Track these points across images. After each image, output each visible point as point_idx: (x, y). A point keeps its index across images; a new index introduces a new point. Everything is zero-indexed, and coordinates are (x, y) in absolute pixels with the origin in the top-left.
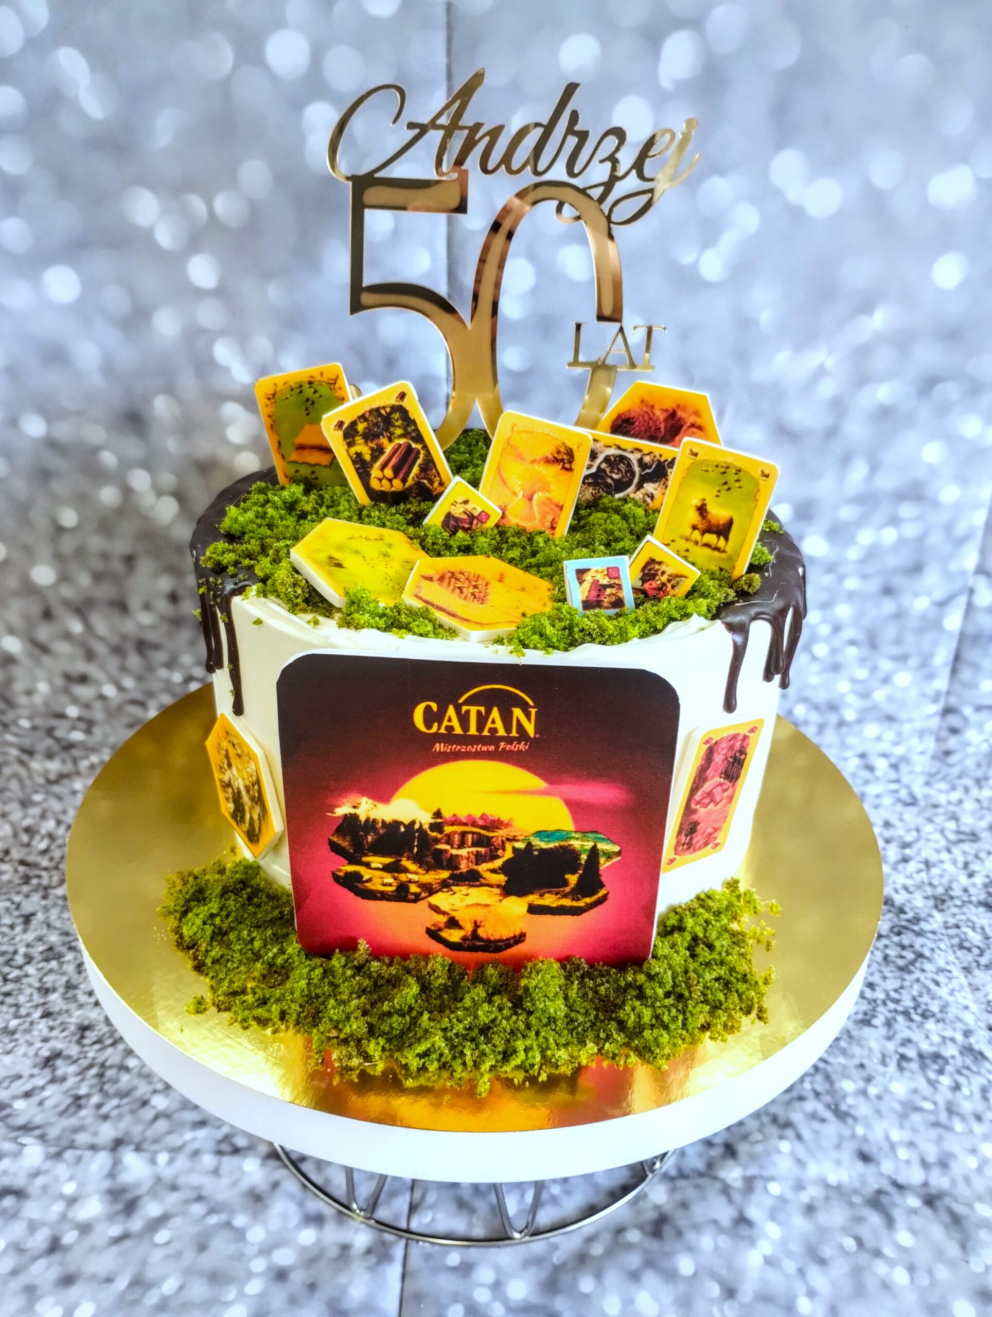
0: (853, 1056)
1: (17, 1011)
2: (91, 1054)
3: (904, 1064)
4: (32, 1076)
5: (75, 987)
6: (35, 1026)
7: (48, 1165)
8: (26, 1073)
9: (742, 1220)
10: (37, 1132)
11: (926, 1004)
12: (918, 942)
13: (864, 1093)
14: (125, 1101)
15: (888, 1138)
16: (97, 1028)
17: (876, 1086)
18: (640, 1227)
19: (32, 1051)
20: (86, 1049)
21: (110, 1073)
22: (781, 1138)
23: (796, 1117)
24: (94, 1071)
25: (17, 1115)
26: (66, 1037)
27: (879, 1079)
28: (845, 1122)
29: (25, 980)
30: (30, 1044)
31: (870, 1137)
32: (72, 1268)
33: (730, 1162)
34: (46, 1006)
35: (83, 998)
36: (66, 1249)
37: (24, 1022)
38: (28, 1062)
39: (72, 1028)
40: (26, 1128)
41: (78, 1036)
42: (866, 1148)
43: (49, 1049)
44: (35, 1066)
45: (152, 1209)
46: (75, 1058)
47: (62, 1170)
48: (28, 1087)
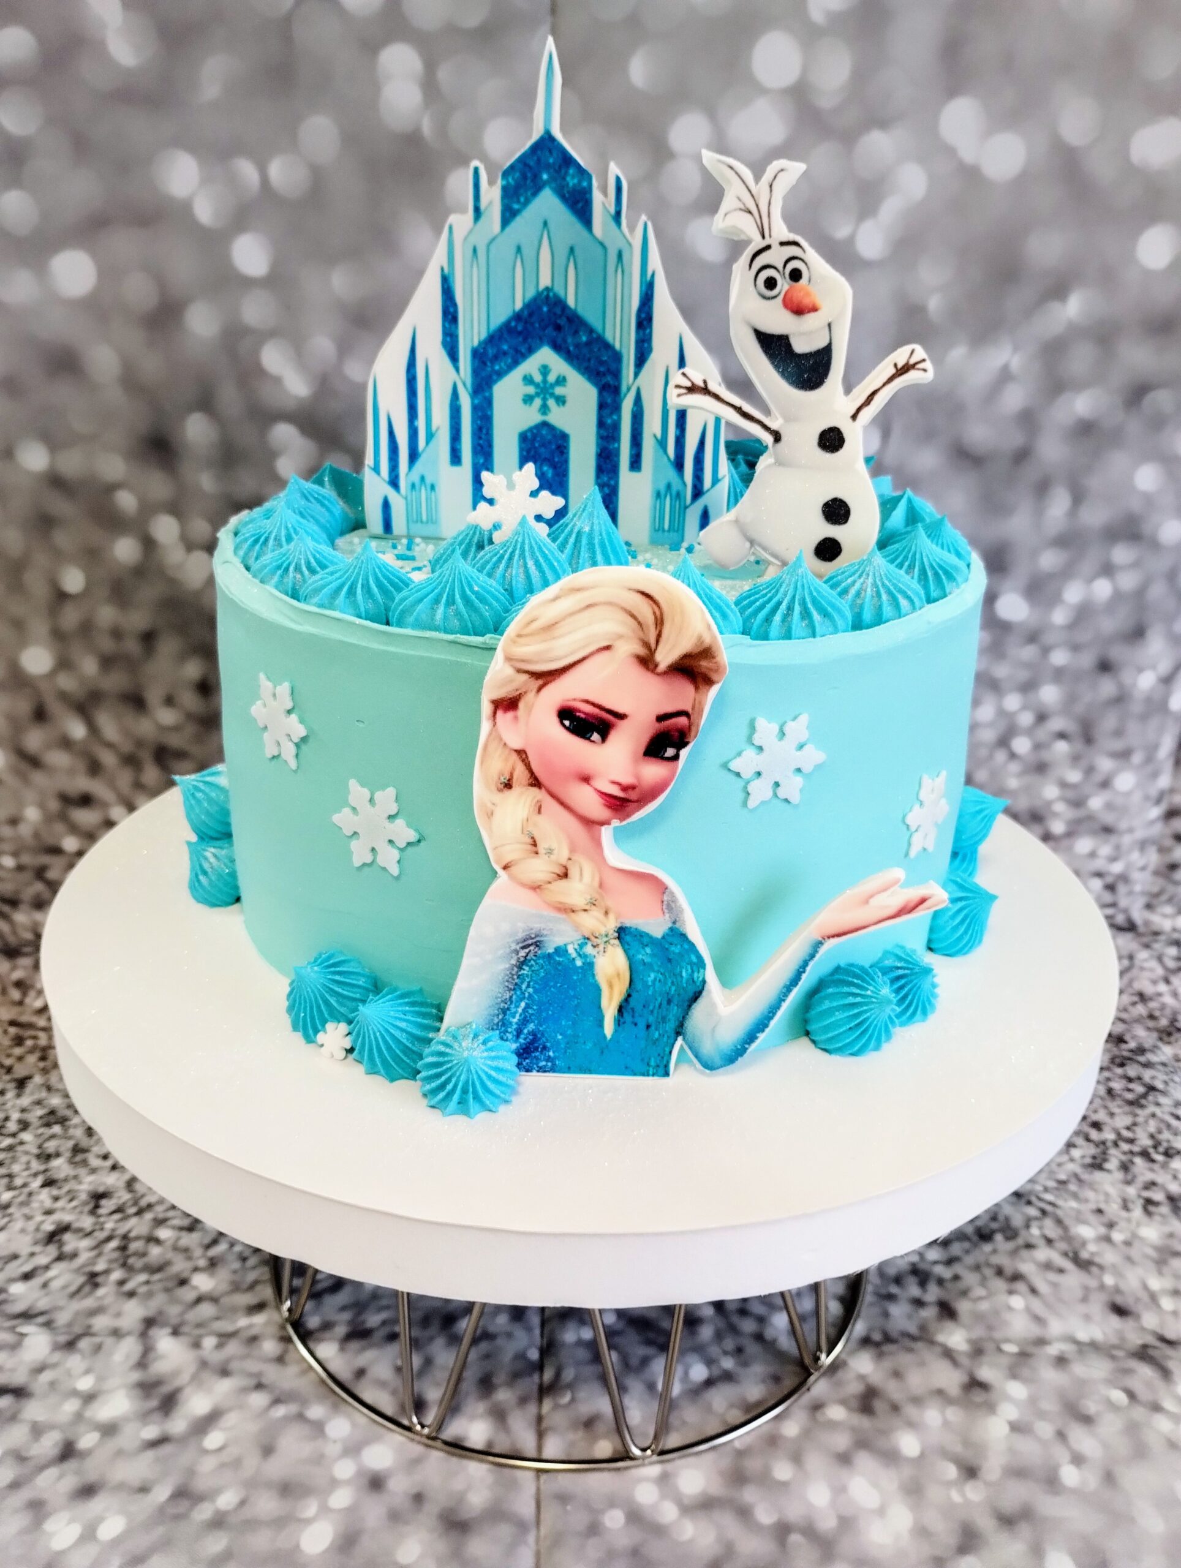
0: (1086, 1201)
1: (11, 1182)
2: (109, 1225)
3: (1151, 1208)
4: (32, 1254)
5: (85, 1151)
6: (34, 1198)
7: (57, 1357)
8: (25, 1251)
9: (975, 1385)
10: (41, 1319)
11: (1168, 1141)
12: (1147, 1074)
13: (1108, 1239)
14: (157, 1277)
15: (1145, 1287)
16: (116, 1195)
17: (1121, 1231)
18: (843, 1402)
19: (31, 1226)
20: (102, 1219)
21: (134, 1246)
22: (1011, 1292)
23: (1026, 1267)
24: (114, 1244)
25: (13, 1301)
26: (75, 1208)
27: (1122, 1224)
28: (1089, 1272)
29: (20, 1148)
30: (28, 1218)
31: (1123, 1286)
32: (92, 1476)
33: (949, 1325)
34: (49, 1174)
35: (94, 1162)
36: (83, 1455)
37: (20, 1195)
38: (28, 1239)
39: (83, 1196)
40: (26, 1316)
41: (91, 1205)
42: (1119, 1300)
43: (53, 1223)
44: (36, 1243)
45: (197, 1404)
46: (89, 1229)
47: (75, 1362)
48: (27, 1268)
